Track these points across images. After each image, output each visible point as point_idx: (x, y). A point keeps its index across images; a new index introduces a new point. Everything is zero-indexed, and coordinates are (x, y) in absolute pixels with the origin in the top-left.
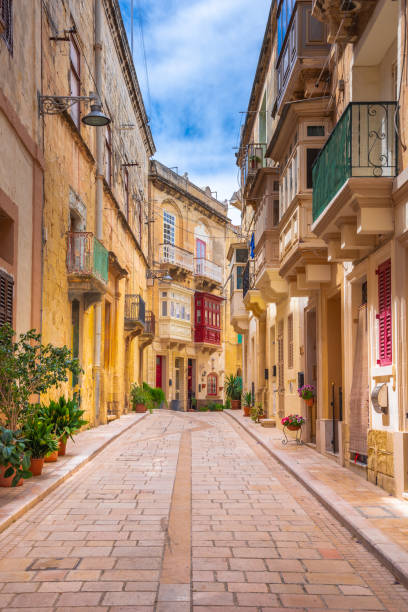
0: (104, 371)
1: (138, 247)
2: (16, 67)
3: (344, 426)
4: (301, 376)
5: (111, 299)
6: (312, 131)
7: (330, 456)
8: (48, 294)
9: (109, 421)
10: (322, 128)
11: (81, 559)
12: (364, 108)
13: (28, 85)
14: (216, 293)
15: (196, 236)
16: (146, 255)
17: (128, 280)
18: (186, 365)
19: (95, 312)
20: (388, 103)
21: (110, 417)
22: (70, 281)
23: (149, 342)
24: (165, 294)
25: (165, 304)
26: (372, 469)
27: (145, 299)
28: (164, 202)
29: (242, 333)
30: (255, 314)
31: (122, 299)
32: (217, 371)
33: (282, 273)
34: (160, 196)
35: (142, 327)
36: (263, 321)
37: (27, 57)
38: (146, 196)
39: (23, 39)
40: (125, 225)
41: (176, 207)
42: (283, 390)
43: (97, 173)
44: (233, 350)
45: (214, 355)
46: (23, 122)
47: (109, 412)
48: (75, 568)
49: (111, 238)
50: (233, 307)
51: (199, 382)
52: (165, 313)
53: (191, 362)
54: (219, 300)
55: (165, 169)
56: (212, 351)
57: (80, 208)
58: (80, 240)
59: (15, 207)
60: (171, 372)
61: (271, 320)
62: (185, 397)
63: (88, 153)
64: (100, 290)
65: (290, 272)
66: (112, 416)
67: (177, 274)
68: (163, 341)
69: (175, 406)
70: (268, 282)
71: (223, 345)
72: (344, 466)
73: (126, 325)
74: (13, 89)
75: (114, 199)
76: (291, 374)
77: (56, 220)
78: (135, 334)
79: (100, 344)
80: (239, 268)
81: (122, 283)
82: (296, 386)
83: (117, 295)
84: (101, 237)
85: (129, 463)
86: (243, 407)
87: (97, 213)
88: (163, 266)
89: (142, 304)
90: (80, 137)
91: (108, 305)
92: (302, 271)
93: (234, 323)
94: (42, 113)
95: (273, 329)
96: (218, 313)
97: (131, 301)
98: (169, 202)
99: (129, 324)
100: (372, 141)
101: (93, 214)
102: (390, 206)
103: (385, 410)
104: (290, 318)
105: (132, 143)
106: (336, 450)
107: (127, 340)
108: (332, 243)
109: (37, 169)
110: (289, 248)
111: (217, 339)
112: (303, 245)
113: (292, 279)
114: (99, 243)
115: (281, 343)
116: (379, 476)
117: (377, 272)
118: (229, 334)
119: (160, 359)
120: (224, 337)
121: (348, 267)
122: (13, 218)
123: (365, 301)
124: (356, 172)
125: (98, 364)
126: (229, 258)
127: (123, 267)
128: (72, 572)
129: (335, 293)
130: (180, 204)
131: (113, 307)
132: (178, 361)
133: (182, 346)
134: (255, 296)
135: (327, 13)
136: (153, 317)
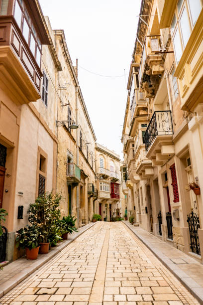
0: (81, 210)
1: (92, 169)
2: (48, 112)
3: (163, 226)
4: (146, 208)
5: (82, 185)
6: (143, 126)
7: (159, 237)
8: (59, 183)
9: (83, 226)
10: (146, 124)
11: (58, 288)
12: (160, 113)
13: (53, 117)
14: (117, 182)
15: (110, 165)
16: (95, 171)
17: (88, 179)
18: (109, 206)
19: (76, 189)
20: (167, 111)
21: (83, 225)
22: (67, 179)
23: (96, 199)
24: (101, 183)
25: (101, 186)
26: (175, 242)
27: (94, 185)
28: (100, 155)
29: (126, 195)
30: (130, 188)
31: (87, 185)
32: (119, 208)
33: (137, 173)
34: (98, 153)
35: (93, 194)
36: (132, 190)
37: (52, 110)
38: (94, 153)
39: (51, 105)
40: (87, 161)
41: (104, 156)
42: (140, 213)
43: (77, 145)
44: (124, 201)
45: (118, 203)
46: (50, 128)
47: (83, 223)
48: (54, 294)
49: (82, 165)
50: (123, 186)
51: (114, 212)
52: (101, 189)
53: (110, 205)
54: (118, 185)
55: (100, 145)
56: (117, 201)
57: (71, 156)
58: (71, 165)
59: (46, 154)
60: (104, 209)
61: (135, 190)
62: (109, 217)
63: (74, 139)
64: (77, 182)
65: (140, 172)
66: (84, 224)
67: (105, 177)
68: (101, 198)
69: (105, 220)
70: (133, 177)
71: (121, 199)
72: (164, 241)
73: (88, 193)
74: (47, 118)
75: (83, 153)
76: (143, 208)
77: (62, 159)
78: (91, 196)
79: (79, 200)
80: (124, 174)
81: (86, 180)
82: (145, 211)
83: (85, 184)
84: (78, 165)
85: (86, 242)
86: (128, 219)
87: (77, 157)
88: (100, 174)
89: (93, 187)
90: (70, 134)
91: (81, 187)
92: (144, 171)
93: (123, 191)
94: (57, 126)
95: (136, 192)
96: (118, 189)
97: (90, 185)
98: (101, 155)
99: (89, 193)
100: (163, 123)
101: (75, 158)
102: (172, 145)
103: (178, 219)
104: (141, 188)
105: (89, 137)
106: (161, 234)
107: (89, 199)
108: (153, 160)
109: (55, 143)
110: (138, 164)
111: (119, 197)
112: (143, 162)
113: (141, 175)
114: (77, 167)
115: (139, 197)
116: (178, 245)
117: (170, 169)
118: (122, 196)
119: (100, 205)
120: (121, 196)
121: (159, 168)
122: (46, 158)
123: (166, 179)
124: (159, 133)
125: (78, 207)
126: (121, 170)
127: (86, 174)
128: (53, 295)
129: (155, 178)
130: (105, 156)
131: (83, 188)
132: (106, 205)
133: (107, 200)
134: (129, 182)
135: (144, 89)
136: (97, 191)
